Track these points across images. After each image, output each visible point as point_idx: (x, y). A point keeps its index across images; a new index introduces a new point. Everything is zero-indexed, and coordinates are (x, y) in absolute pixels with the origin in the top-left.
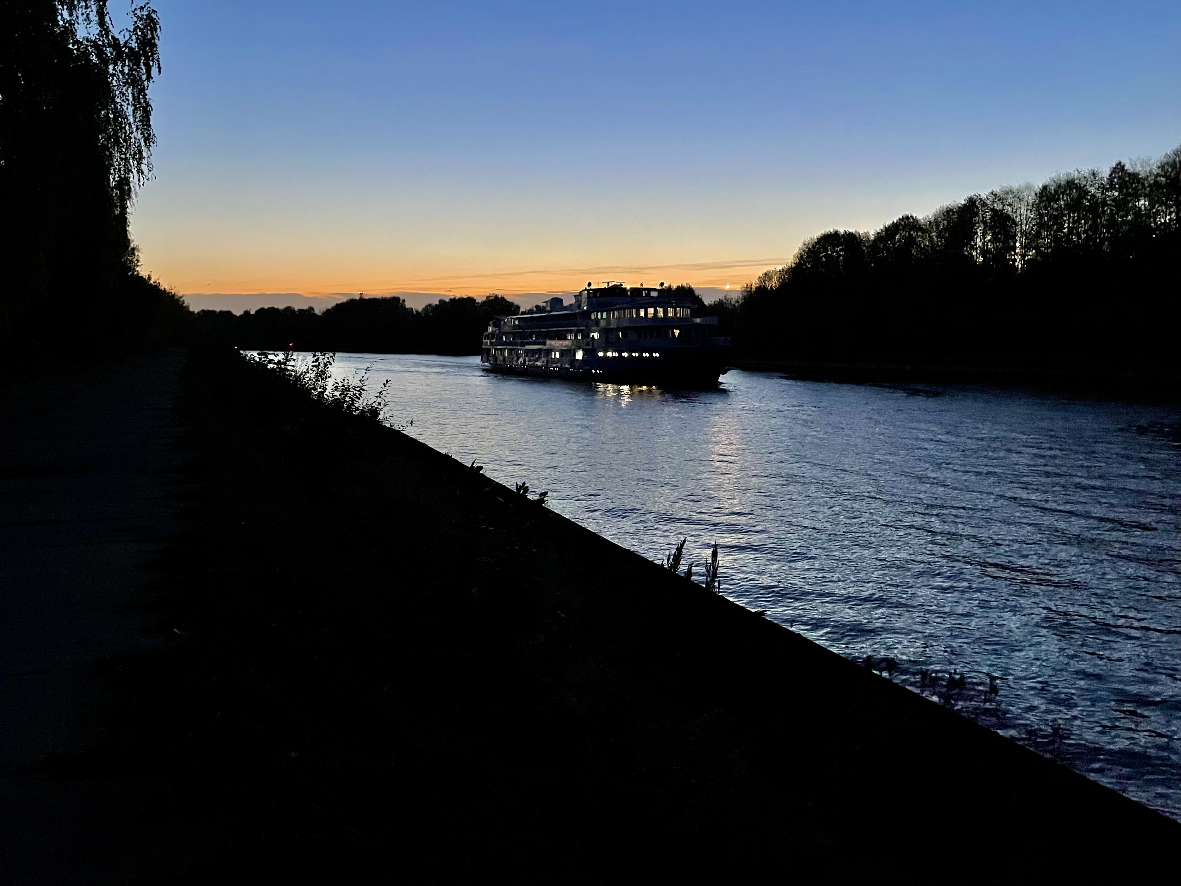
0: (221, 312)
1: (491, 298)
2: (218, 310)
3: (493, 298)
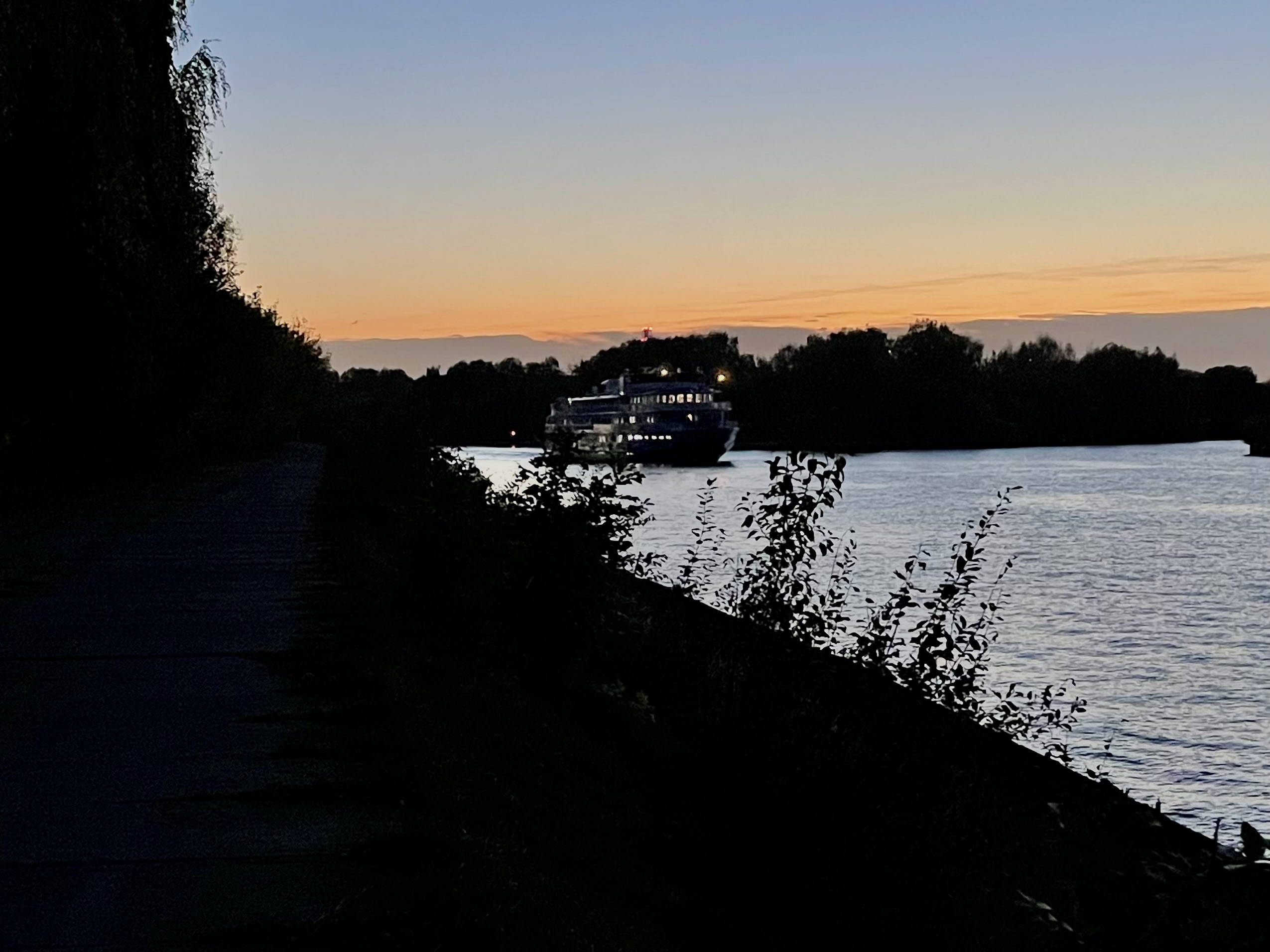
0: (384, 372)
1: (919, 330)
2: (378, 368)
3: (924, 329)
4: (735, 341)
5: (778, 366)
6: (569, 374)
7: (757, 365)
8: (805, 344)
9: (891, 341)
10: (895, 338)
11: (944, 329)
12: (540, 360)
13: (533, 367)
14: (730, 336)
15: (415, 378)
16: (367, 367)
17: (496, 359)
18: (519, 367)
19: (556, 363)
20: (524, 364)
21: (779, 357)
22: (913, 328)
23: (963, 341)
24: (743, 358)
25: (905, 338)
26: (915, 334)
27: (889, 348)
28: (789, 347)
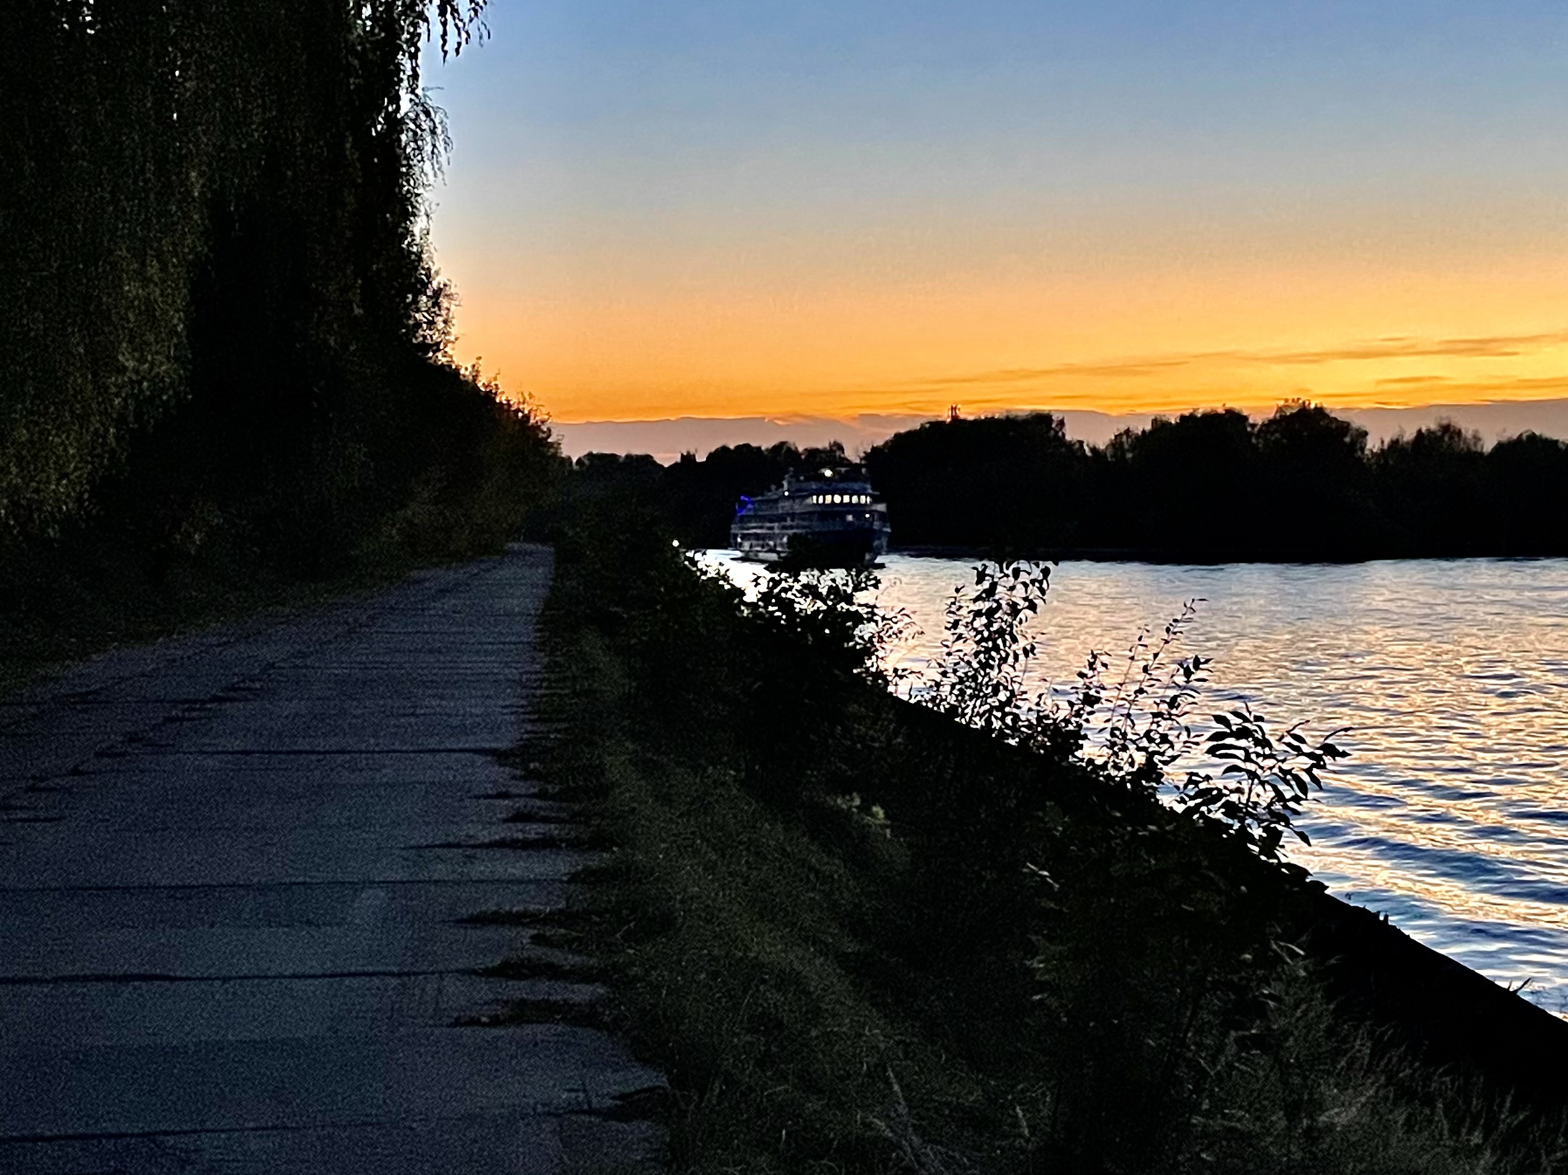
1: (1288, 413)
2: (622, 453)
3: (1295, 410)
4: (1061, 423)
5: (1115, 456)
6: (858, 461)
7: (1088, 453)
8: (1148, 427)
9: (1253, 426)
10: (1259, 422)
11: (1319, 411)
14: (1056, 417)
17: (766, 444)
18: (795, 453)
19: (841, 448)
20: (801, 449)
21: (1116, 444)
22: (1280, 409)
23: (1344, 427)
24: (1070, 445)
25: (1272, 422)
26: (1283, 418)
27: (1251, 434)
28: (1127, 432)
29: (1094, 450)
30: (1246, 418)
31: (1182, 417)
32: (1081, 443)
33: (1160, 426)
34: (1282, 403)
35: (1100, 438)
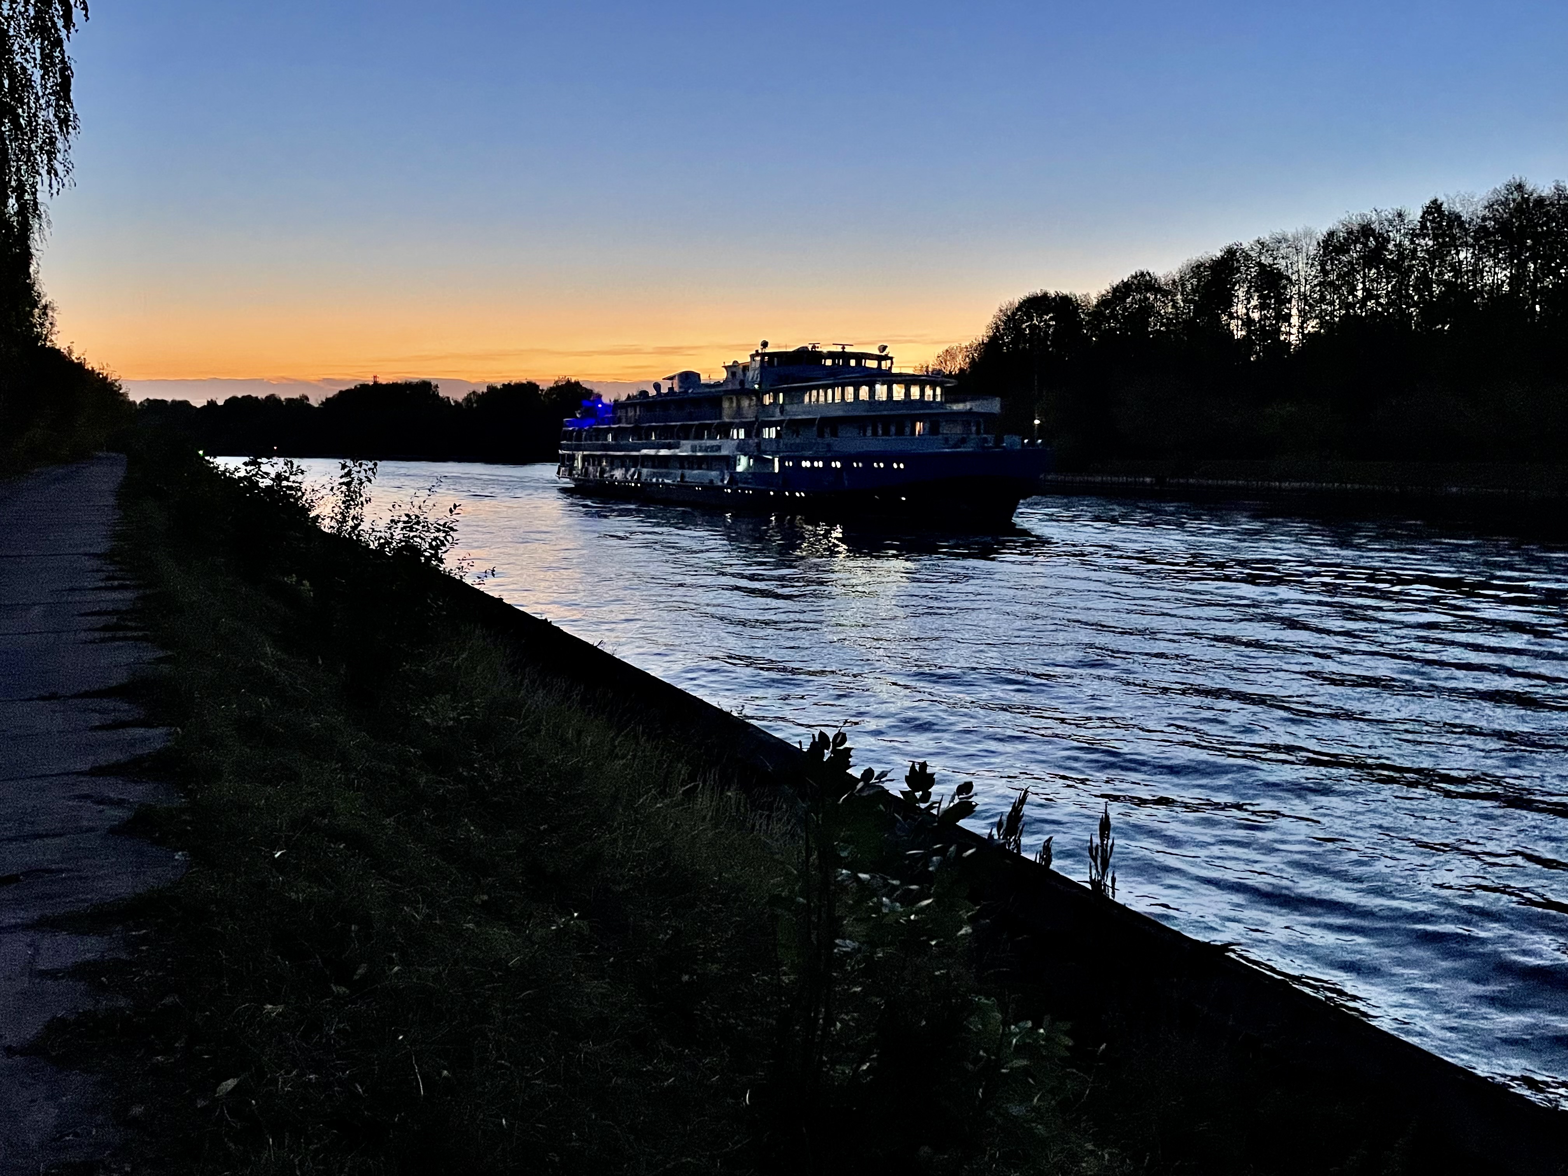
1: (560, 384)
2: (169, 399)
3: (564, 383)
4: (437, 386)
5: (467, 405)
6: (316, 405)
7: (453, 403)
8: (485, 390)
9: (542, 390)
10: (545, 388)
11: (577, 383)
12: (296, 396)
13: (289, 400)
14: (433, 383)
15: (199, 406)
16: (159, 398)
17: (262, 395)
18: (280, 401)
19: (307, 399)
20: (283, 399)
21: (468, 399)
22: (556, 382)
23: (589, 392)
24: (442, 399)
25: (552, 389)
26: (558, 387)
27: (541, 395)
28: (474, 392)
29: (456, 402)
30: (538, 386)
31: (504, 385)
32: (448, 398)
33: (491, 389)
34: (557, 379)
35: (458, 396)
